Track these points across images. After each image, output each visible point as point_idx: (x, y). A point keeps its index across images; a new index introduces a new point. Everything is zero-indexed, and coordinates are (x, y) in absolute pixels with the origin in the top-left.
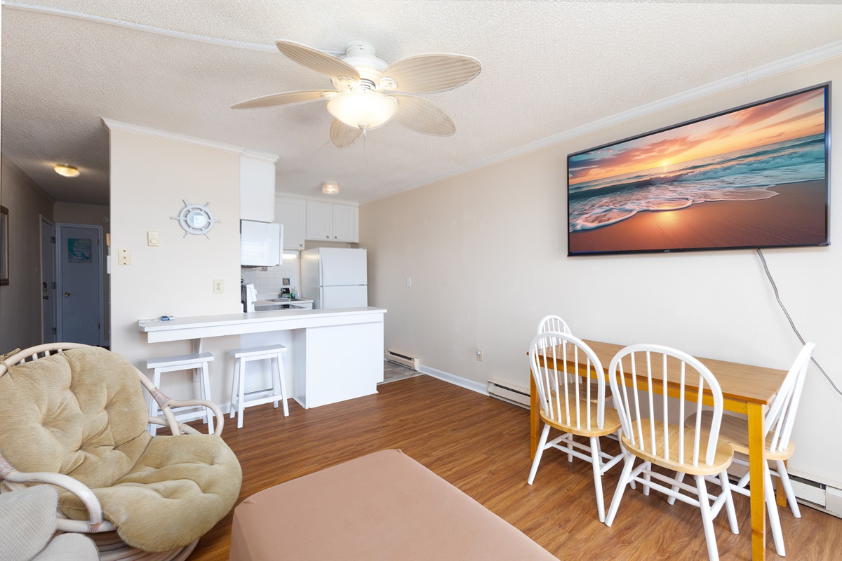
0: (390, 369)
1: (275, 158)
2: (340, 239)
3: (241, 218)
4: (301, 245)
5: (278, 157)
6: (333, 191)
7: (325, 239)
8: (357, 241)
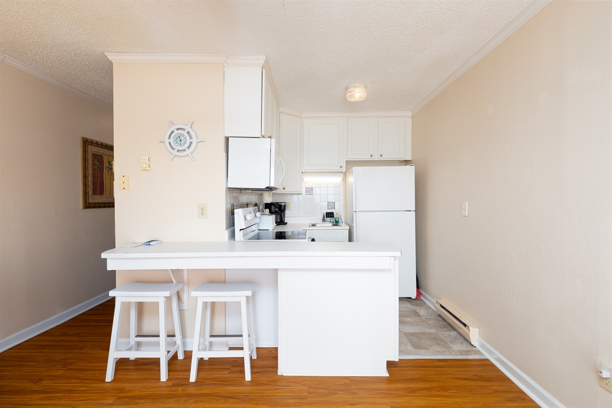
0: (433, 331)
1: (261, 60)
2: (386, 157)
3: (227, 135)
4: (341, 167)
5: (264, 57)
6: (360, 97)
7: (368, 158)
8: (409, 158)
